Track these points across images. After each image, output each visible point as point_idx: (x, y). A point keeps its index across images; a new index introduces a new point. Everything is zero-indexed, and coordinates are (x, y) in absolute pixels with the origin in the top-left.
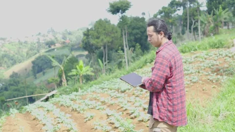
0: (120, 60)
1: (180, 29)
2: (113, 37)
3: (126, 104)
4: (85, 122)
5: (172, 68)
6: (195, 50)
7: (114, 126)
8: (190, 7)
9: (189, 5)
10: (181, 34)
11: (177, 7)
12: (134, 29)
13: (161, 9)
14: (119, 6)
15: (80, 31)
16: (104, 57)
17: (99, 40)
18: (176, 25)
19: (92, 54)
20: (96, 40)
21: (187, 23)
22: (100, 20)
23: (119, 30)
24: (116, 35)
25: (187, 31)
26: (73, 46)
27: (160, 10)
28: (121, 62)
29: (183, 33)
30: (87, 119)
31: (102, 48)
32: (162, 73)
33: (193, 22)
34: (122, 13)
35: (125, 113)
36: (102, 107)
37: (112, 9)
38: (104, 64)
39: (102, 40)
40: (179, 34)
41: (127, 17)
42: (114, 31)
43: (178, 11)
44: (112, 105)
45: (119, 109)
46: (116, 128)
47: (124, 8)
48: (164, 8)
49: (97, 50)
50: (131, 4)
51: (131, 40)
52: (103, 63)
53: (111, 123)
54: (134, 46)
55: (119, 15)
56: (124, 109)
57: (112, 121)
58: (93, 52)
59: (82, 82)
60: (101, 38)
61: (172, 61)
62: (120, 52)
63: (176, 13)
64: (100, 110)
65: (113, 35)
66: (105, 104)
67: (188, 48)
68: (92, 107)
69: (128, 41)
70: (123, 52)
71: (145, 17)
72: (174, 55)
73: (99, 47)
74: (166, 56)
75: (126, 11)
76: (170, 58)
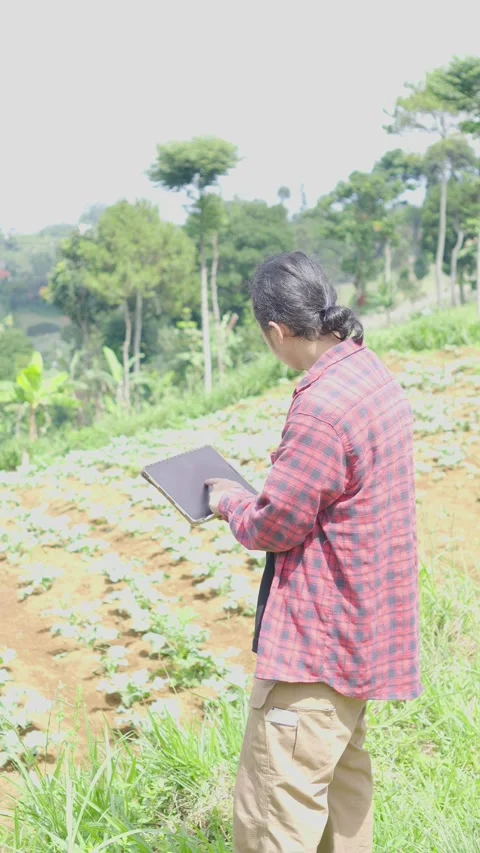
0: (185, 356)
1: (412, 259)
2: (164, 271)
3: (182, 539)
4: (21, 601)
5: (356, 457)
6: (461, 342)
7: (129, 625)
8: (454, 178)
9: (447, 174)
10: (412, 277)
11: (405, 178)
12: (241, 245)
13: (347, 181)
14: (193, 156)
15: (47, 238)
16: (127, 343)
17: (113, 279)
18: (394, 244)
19: (84, 327)
20: (104, 276)
21: (436, 238)
22: (123, 206)
23: (189, 245)
24: (176, 262)
25: (436, 267)
26: (18, 291)
27: (341, 185)
28: (188, 363)
29: (421, 271)
30: (29, 590)
31: (123, 307)
32: (305, 479)
33: (461, 236)
34: (201, 186)
35: (176, 573)
36: (91, 543)
37: (166, 168)
38: (128, 364)
39: (124, 278)
40: (404, 275)
41: (219, 200)
42: (171, 248)
43: (408, 191)
44: (132, 535)
45: (155, 555)
46: (133, 633)
47: (210, 167)
48: (355, 176)
49: (103, 313)
50: (239, 154)
51: (231, 285)
52: (121, 361)
53: (116, 613)
54: (238, 310)
55: (192, 191)
56: (174, 557)
57: (121, 607)
58: (92, 320)
59: (38, 432)
60: (120, 269)
61: (355, 430)
62: (188, 327)
63: (402, 197)
64: (83, 555)
65: (164, 263)
66: (104, 530)
67: (435, 333)
68: (55, 541)
69: (220, 288)
70: (199, 327)
71: (287, 203)
72: (367, 401)
73: (111, 303)
74: (328, 409)
75: (220, 178)
76: (349, 416)
